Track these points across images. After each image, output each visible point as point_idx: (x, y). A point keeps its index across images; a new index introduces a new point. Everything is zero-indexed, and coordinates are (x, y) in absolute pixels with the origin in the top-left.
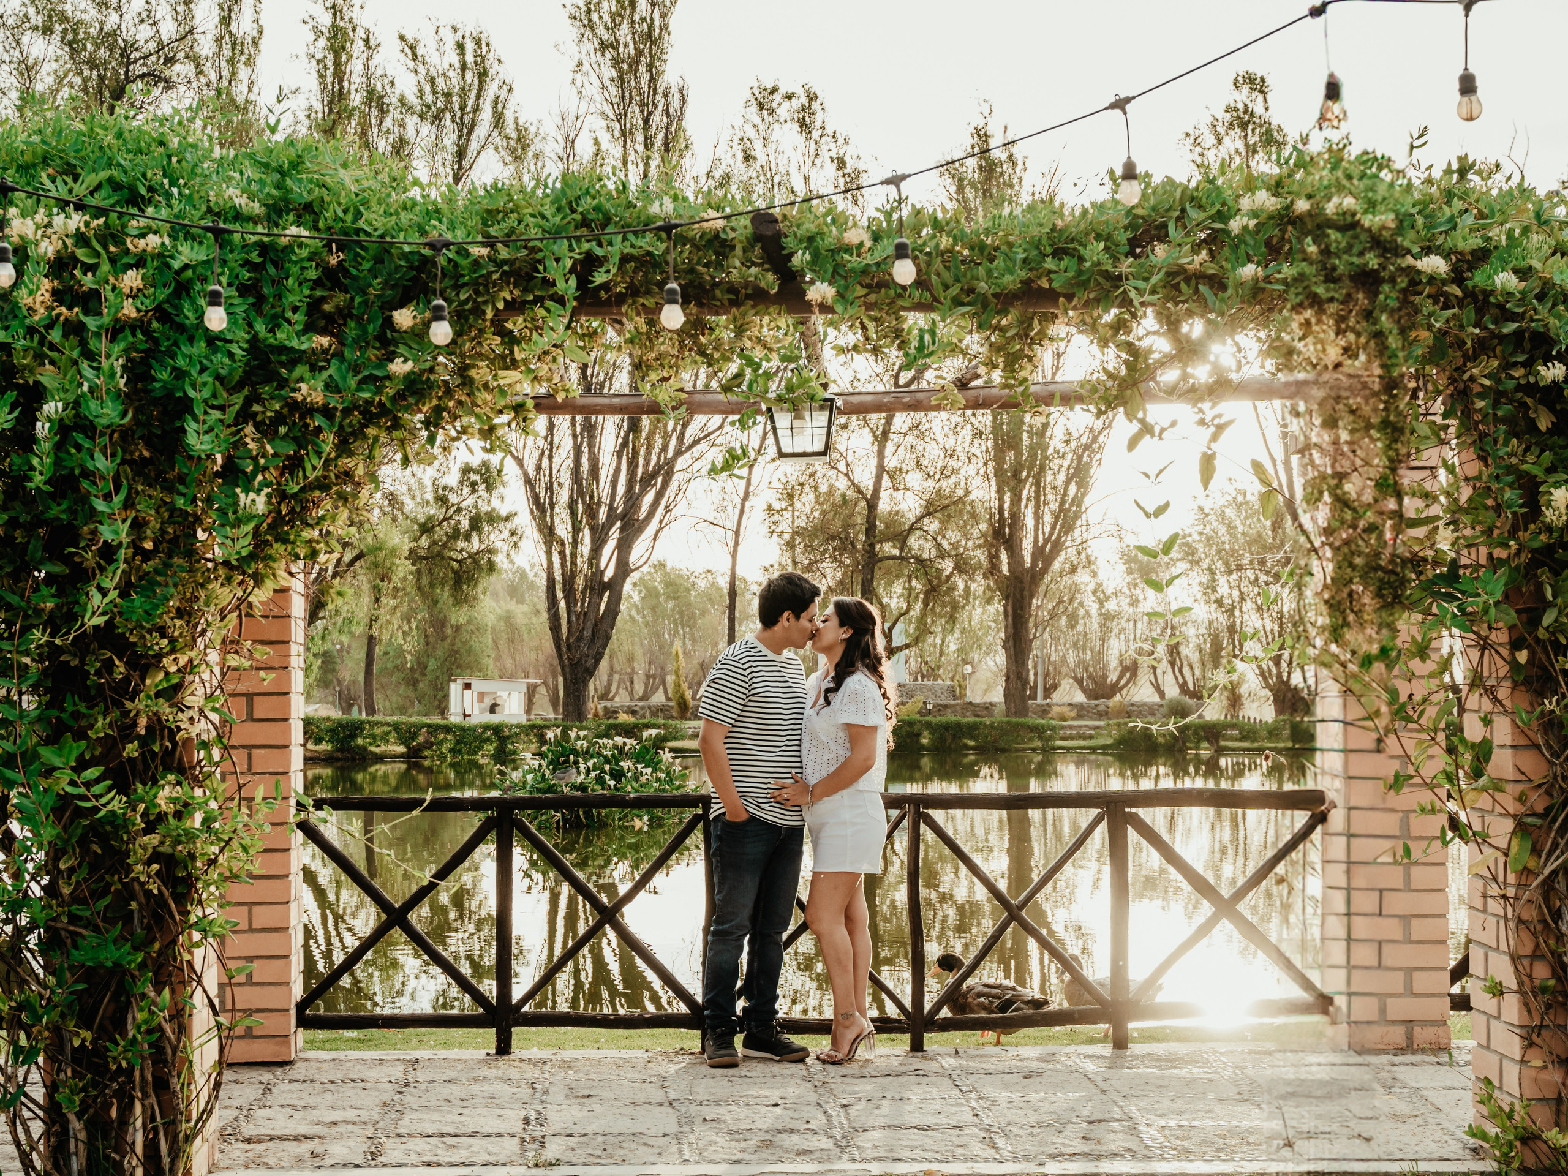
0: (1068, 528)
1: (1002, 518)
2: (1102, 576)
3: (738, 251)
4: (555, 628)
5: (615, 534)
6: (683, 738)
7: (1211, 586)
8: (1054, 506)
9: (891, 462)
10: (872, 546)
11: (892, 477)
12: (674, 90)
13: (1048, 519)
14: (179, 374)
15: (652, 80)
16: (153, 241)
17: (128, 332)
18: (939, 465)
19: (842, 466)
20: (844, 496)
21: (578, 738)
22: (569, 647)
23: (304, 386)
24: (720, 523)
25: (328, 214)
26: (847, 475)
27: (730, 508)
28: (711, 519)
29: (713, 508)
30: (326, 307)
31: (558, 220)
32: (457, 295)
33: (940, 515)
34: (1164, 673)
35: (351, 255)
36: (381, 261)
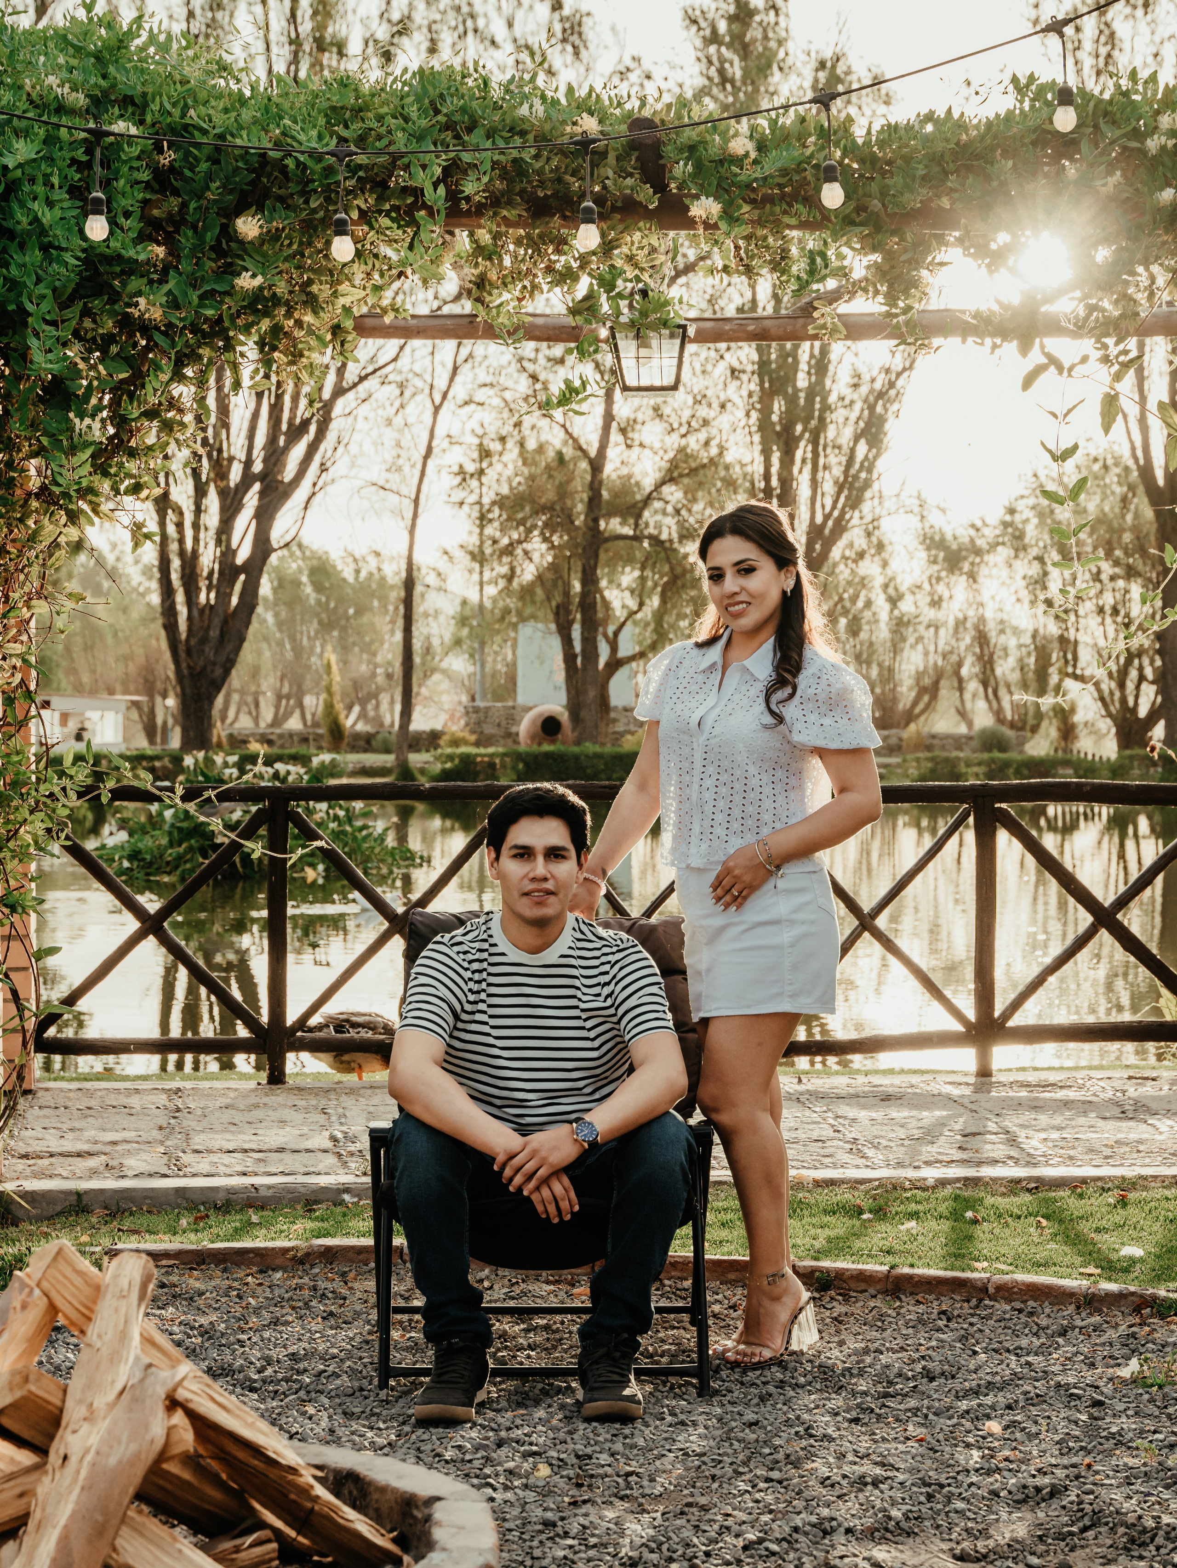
0: (855, 503)
2: (895, 565)
3: (611, 158)
4: (171, 627)
5: (251, 500)
6: (340, 775)
7: (1040, 582)
8: (838, 472)
9: (622, 410)
10: (596, 521)
11: (623, 431)
13: (828, 487)
14: (12, 284)
18: (686, 414)
20: (560, 455)
21: (226, 765)
22: (189, 652)
23: (142, 301)
24: (395, 488)
25: (155, 107)
26: (564, 426)
27: (407, 469)
28: (381, 482)
29: (384, 467)
30: (156, 212)
31: (424, 123)
32: (307, 202)
33: (686, 481)
34: (974, 696)
35: (181, 154)
36: (216, 162)
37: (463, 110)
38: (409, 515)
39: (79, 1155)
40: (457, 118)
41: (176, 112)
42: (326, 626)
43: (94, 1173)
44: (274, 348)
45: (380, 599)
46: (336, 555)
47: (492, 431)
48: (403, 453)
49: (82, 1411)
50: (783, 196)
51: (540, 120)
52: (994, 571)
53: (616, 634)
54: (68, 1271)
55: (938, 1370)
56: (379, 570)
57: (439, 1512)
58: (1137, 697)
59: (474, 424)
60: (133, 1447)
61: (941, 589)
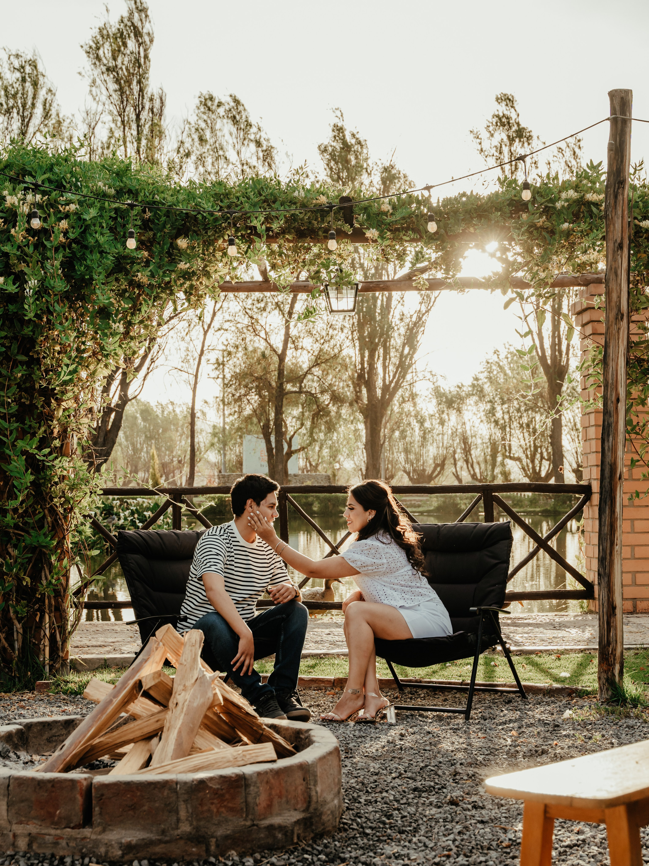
0: (404, 375)
1: (363, 369)
2: (420, 406)
5: (118, 376)
7: (492, 411)
8: (396, 360)
9: (293, 332)
10: (281, 384)
11: (294, 342)
12: (156, 97)
13: (392, 368)
14: (88, 268)
15: (141, 90)
16: (73, 207)
17: (61, 249)
19: (263, 334)
20: (263, 355)
23: (139, 274)
24: (186, 370)
25: (142, 194)
26: (266, 340)
27: (191, 361)
28: (179, 368)
29: (181, 360)
30: (143, 238)
31: (256, 200)
32: (206, 233)
33: (323, 365)
34: (461, 468)
35: (153, 214)
36: (168, 217)
37: (271, 194)
38: (193, 382)
39: (100, 646)
40: (269, 197)
41: (151, 196)
42: (149, 438)
43: (109, 652)
44: (191, 294)
45: (174, 425)
46: (153, 404)
47: (232, 342)
48: (190, 354)
49: (181, 687)
50: (403, 228)
51: (302, 198)
52: (469, 408)
53: (291, 439)
54: (171, 637)
55: (488, 716)
56: (174, 411)
57: (312, 733)
58: (540, 467)
59: (223, 339)
60: (202, 700)
61: (445, 416)
